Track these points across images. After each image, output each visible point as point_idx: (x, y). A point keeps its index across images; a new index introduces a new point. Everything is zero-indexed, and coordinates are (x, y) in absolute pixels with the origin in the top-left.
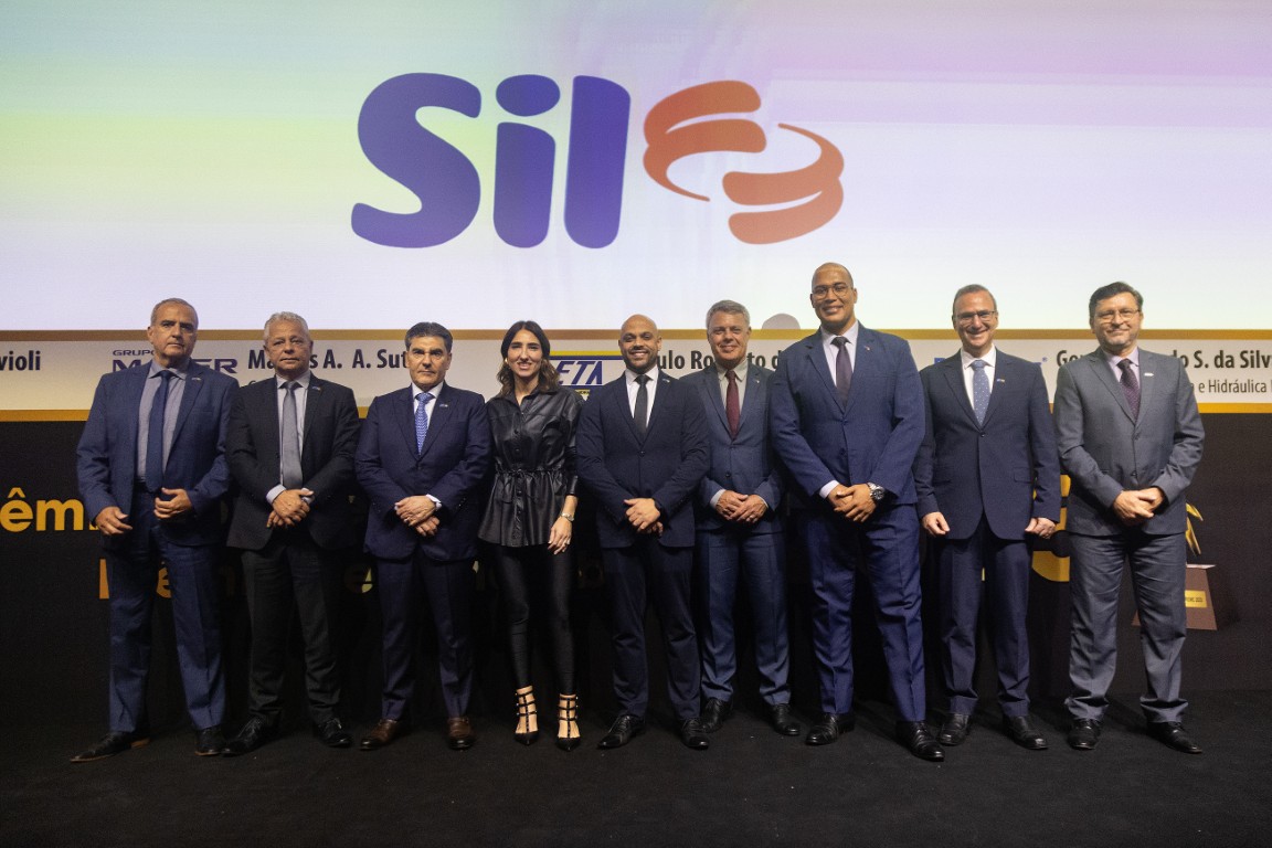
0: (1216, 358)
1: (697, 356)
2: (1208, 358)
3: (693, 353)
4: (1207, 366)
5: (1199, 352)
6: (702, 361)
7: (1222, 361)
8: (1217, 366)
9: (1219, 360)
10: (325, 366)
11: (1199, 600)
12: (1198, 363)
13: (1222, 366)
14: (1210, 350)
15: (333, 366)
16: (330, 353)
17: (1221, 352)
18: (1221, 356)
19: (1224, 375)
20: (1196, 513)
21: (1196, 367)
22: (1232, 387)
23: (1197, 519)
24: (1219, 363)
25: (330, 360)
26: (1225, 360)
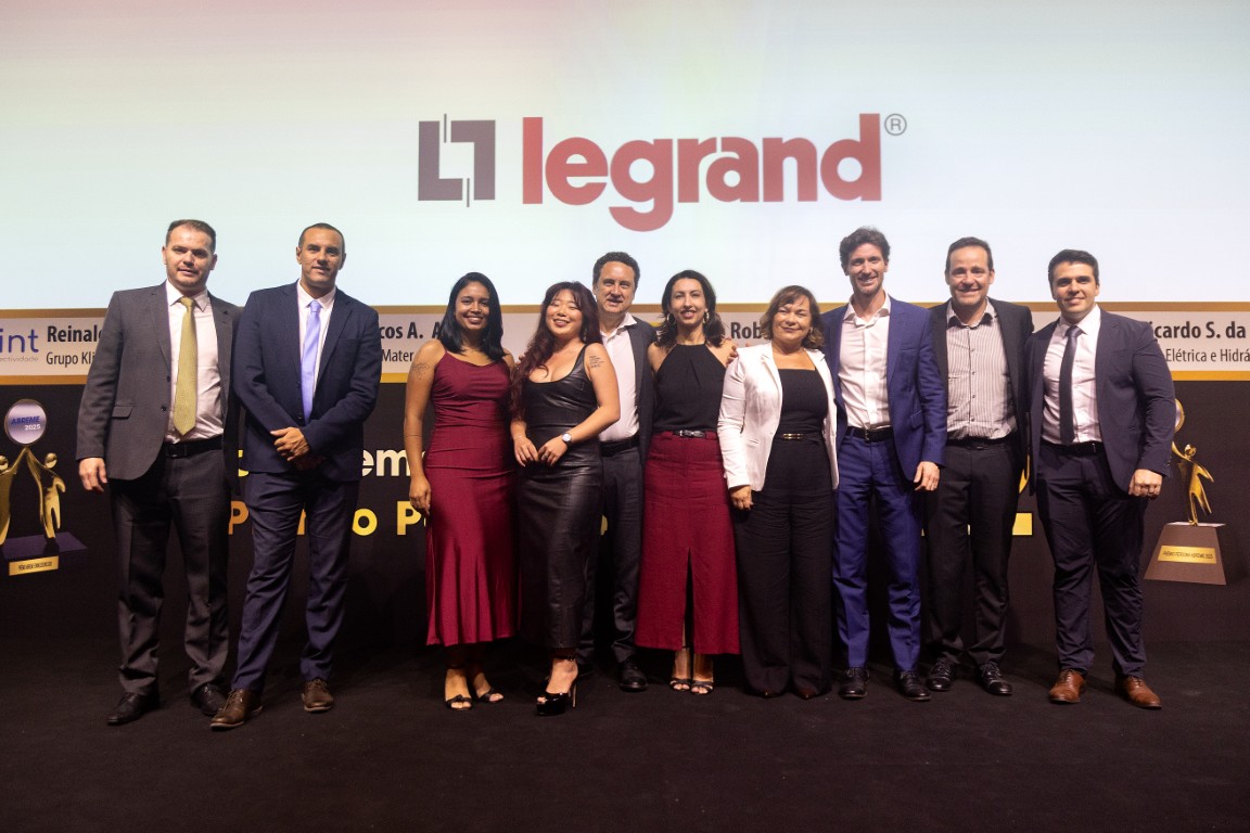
0: (1229, 328)
1: (736, 327)
2: (1220, 328)
3: (733, 324)
4: (1218, 336)
5: (1212, 323)
6: (740, 331)
7: (1234, 331)
8: (1228, 336)
9: (1230, 331)
10: (409, 337)
11: (1209, 556)
12: (1210, 334)
13: (1233, 336)
14: (1221, 322)
15: (416, 337)
16: (413, 325)
17: (1233, 323)
18: (1233, 327)
19: (1235, 344)
20: (1207, 475)
21: (1208, 337)
22: (1243, 356)
23: (1209, 480)
24: (1230, 333)
25: (413, 332)
26: (1237, 330)
